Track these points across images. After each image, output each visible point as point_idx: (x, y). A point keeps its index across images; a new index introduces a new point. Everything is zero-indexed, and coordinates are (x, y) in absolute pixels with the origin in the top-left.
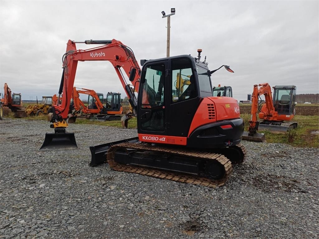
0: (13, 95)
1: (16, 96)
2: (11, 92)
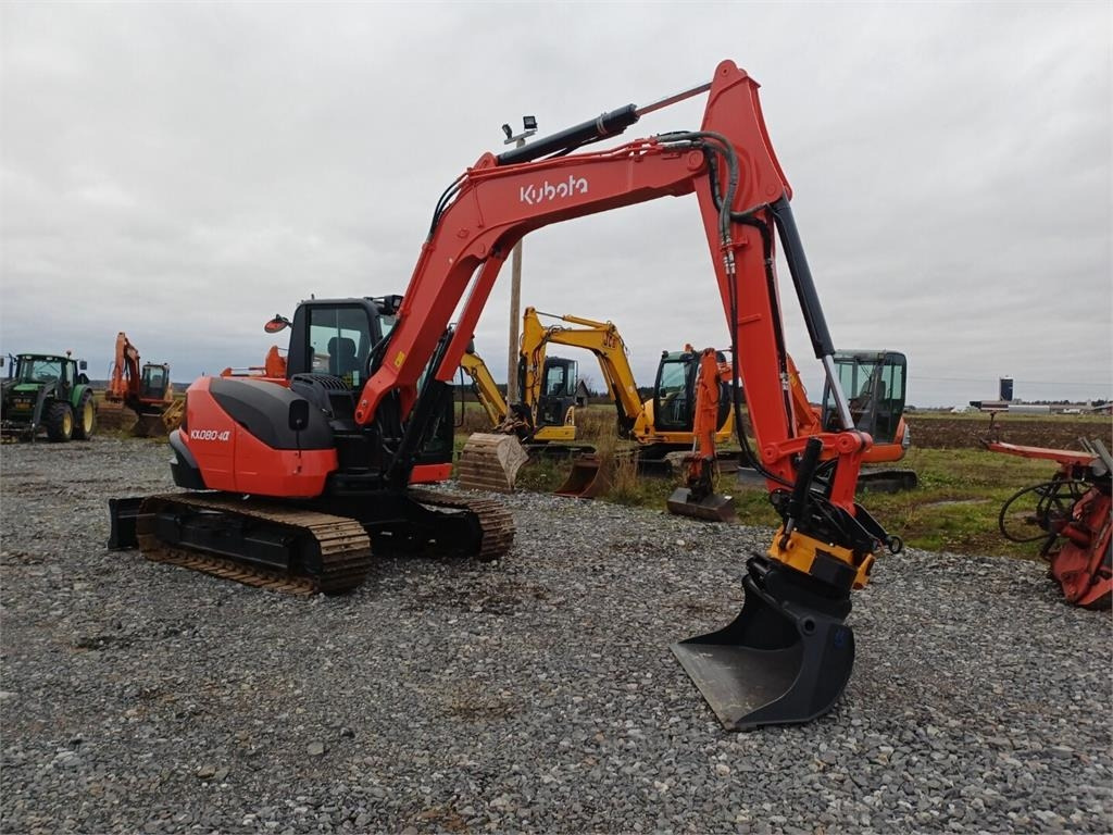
0: (144, 370)
1: (154, 373)
2: (138, 358)
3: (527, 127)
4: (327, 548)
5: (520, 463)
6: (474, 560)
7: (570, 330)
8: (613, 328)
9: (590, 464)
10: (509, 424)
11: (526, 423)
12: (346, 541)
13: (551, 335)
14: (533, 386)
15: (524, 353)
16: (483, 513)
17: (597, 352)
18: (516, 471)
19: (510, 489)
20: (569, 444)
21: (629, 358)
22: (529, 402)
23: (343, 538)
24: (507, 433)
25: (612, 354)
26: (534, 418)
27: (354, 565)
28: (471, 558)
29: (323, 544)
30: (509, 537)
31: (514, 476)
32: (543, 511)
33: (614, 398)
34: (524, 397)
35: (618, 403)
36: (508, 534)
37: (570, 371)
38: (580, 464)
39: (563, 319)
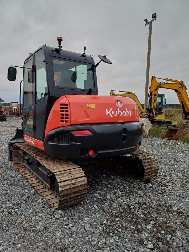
3: (153, 17)
4: (62, 187)
5: (150, 127)
6: (140, 181)
7: (167, 83)
8: (182, 82)
9: (174, 128)
10: (146, 115)
11: (151, 114)
12: (73, 182)
13: (161, 85)
14: (154, 102)
15: (151, 91)
16: (144, 160)
17: (176, 90)
18: (148, 130)
19: (146, 136)
20: (162, 120)
21: (187, 92)
22: (152, 107)
23: (72, 179)
24: (145, 118)
25: (182, 91)
26: (154, 113)
27: (77, 194)
28: (139, 180)
29: (60, 185)
30: (156, 171)
31: (148, 132)
32: (161, 146)
33: (182, 106)
34: (151, 106)
35: (183, 108)
36: (156, 170)
37: (164, 98)
38: (171, 128)
39: (165, 80)
